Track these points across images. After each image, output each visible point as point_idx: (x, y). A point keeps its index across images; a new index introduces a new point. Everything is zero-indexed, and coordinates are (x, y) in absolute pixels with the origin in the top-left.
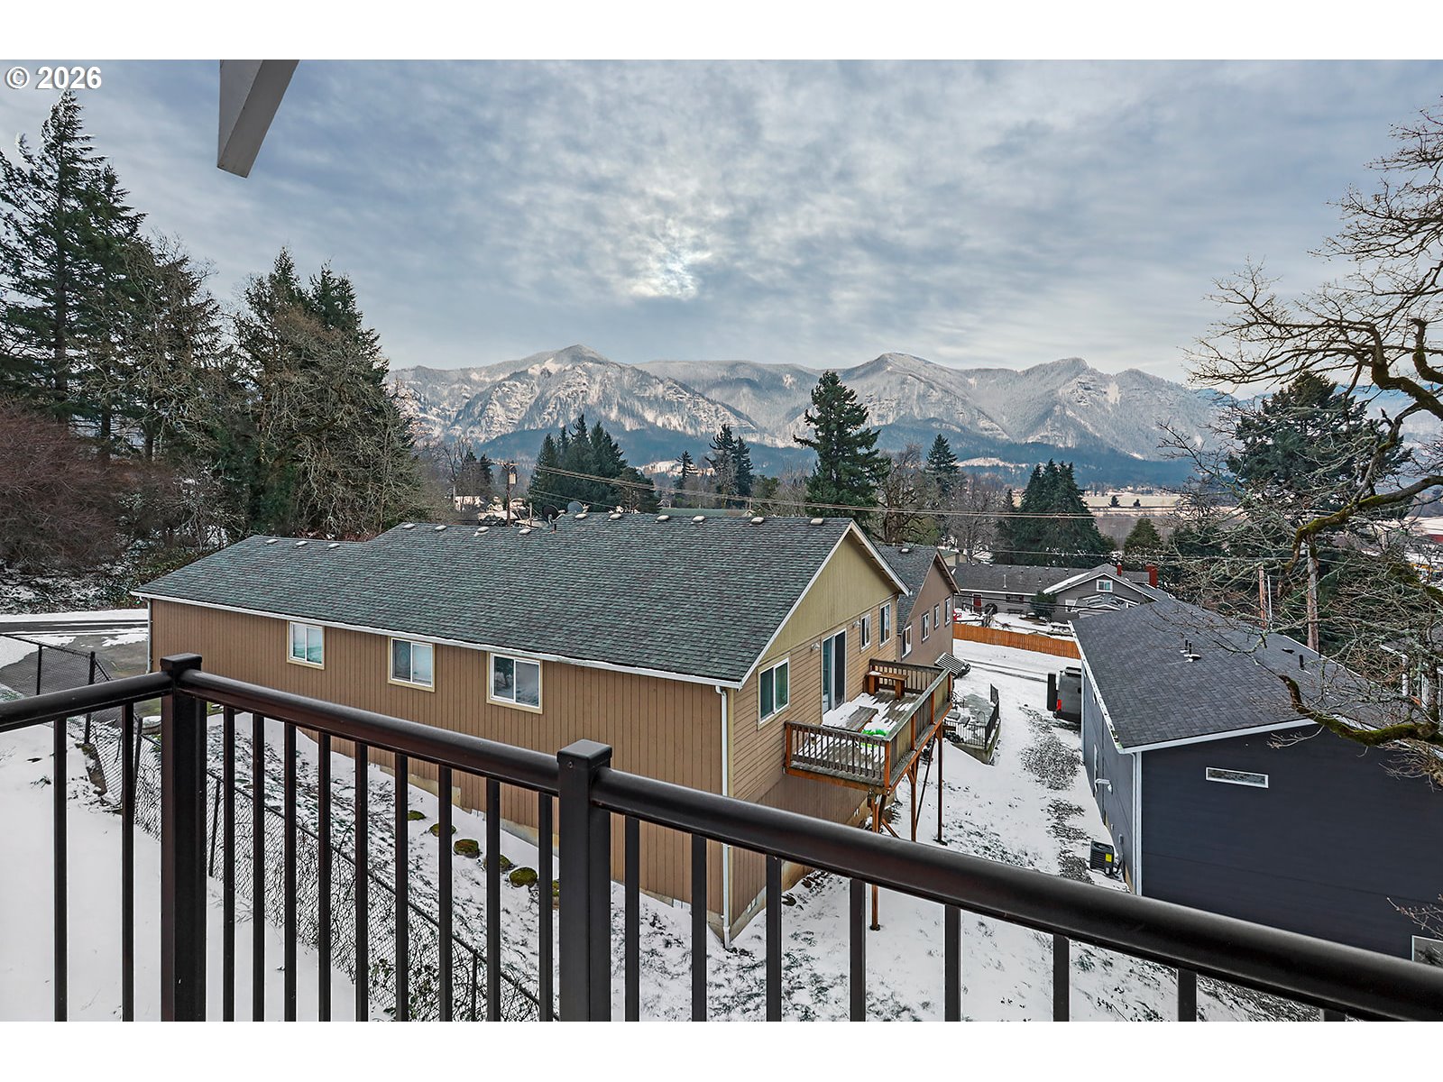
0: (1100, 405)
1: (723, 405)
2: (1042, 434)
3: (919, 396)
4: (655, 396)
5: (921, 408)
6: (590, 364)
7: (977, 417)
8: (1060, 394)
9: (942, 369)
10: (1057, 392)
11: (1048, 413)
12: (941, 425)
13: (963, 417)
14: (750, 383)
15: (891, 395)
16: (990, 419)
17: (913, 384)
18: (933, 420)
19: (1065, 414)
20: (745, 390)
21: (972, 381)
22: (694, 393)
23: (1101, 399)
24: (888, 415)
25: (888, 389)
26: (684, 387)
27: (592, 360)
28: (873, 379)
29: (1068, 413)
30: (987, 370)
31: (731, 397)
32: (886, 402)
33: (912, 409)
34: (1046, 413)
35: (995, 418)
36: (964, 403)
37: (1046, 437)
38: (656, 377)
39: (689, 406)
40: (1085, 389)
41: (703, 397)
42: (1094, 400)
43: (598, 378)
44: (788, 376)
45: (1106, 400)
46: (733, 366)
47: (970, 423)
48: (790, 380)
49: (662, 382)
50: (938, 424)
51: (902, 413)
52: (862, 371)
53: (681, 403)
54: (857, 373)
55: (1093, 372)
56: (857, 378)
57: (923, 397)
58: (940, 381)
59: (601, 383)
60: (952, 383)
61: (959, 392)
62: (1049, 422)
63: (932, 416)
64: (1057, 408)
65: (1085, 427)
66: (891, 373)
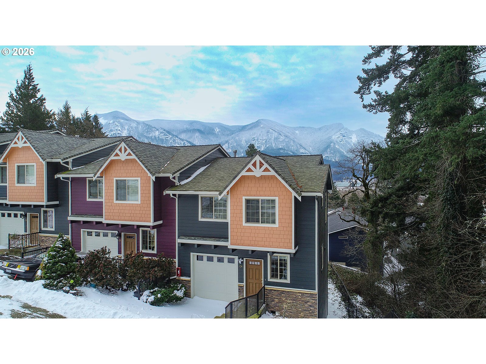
0: (349, 144)
1: (187, 141)
2: (326, 155)
3: (275, 138)
4: (154, 136)
5: (275, 144)
6: (122, 121)
7: (299, 148)
8: (333, 138)
9: (285, 127)
10: (332, 138)
11: (328, 146)
12: (284, 151)
13: (293, 148)
14: (199, 131)
15: (263, 138)
16: (305, 149)
17: (272, 133)
18: (281, 149)
19: (335, 147)
20: (197, 134)
21: (297, 132)
22: (173, 135)
23: (349, 140)
24: (261, 147)
25: (261, 135)
26: (169, 132)
27: (123, 119)
28: (255, 130)
29: (336, 146)
30: (303, 127)
31: (191, 137)
32: (261, 141)
33: (272, 144)
34: (327, 147)
35: (307, 148)
36: (294, 141)
37: (328, 156)
38: (155, 128)
39: (171, 141)
40: (343, 136)
41: (178, 137)
42: (346, 141)
43: (126, 128)
44: (217, 128)
45: (351, 141)
46: (192, 123)
47: (296, 151)
48: (218, 130)
49: (158, 130)
50: (283, 151)
51: (268, 146)
52: (250, 127)
53: (167, 140)
54: (248, 128)
55: (346, 129)
56: (248, 130)
57: (276, 139)
58: (284, 132)
59: (128, 130)
60: (289, 133)
61: (292, 137)
62: (328, 150)
63: (280, 147)
64: (332, 144)
65: (343, 153)
66: (263, 128)
